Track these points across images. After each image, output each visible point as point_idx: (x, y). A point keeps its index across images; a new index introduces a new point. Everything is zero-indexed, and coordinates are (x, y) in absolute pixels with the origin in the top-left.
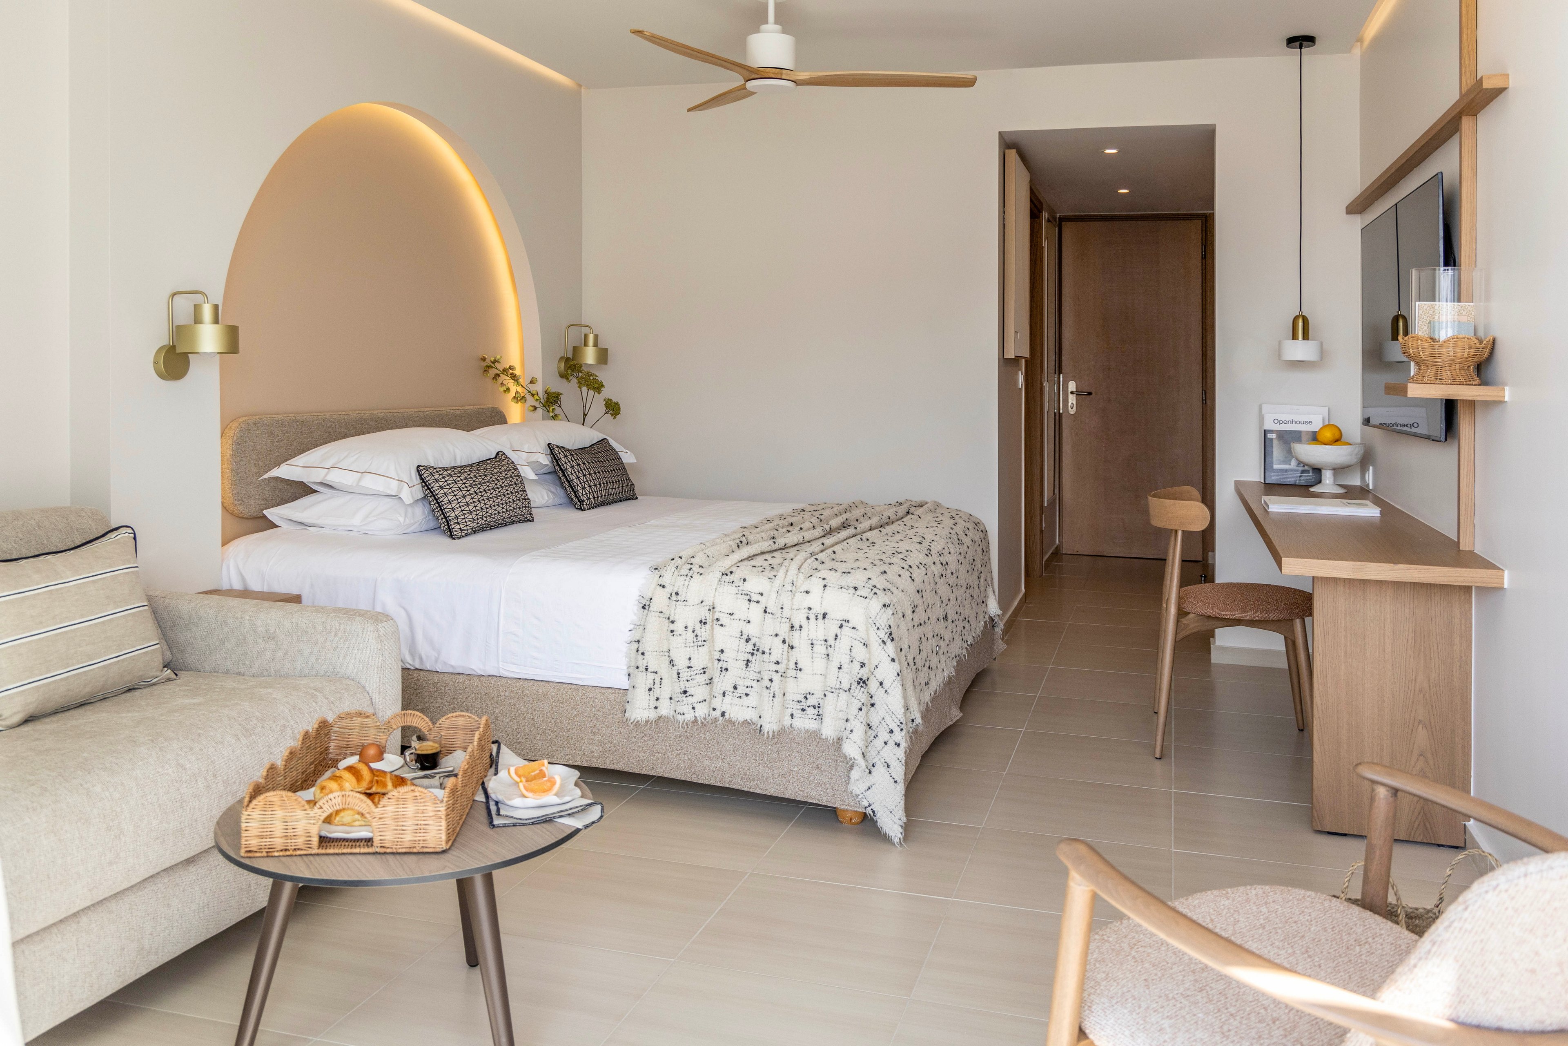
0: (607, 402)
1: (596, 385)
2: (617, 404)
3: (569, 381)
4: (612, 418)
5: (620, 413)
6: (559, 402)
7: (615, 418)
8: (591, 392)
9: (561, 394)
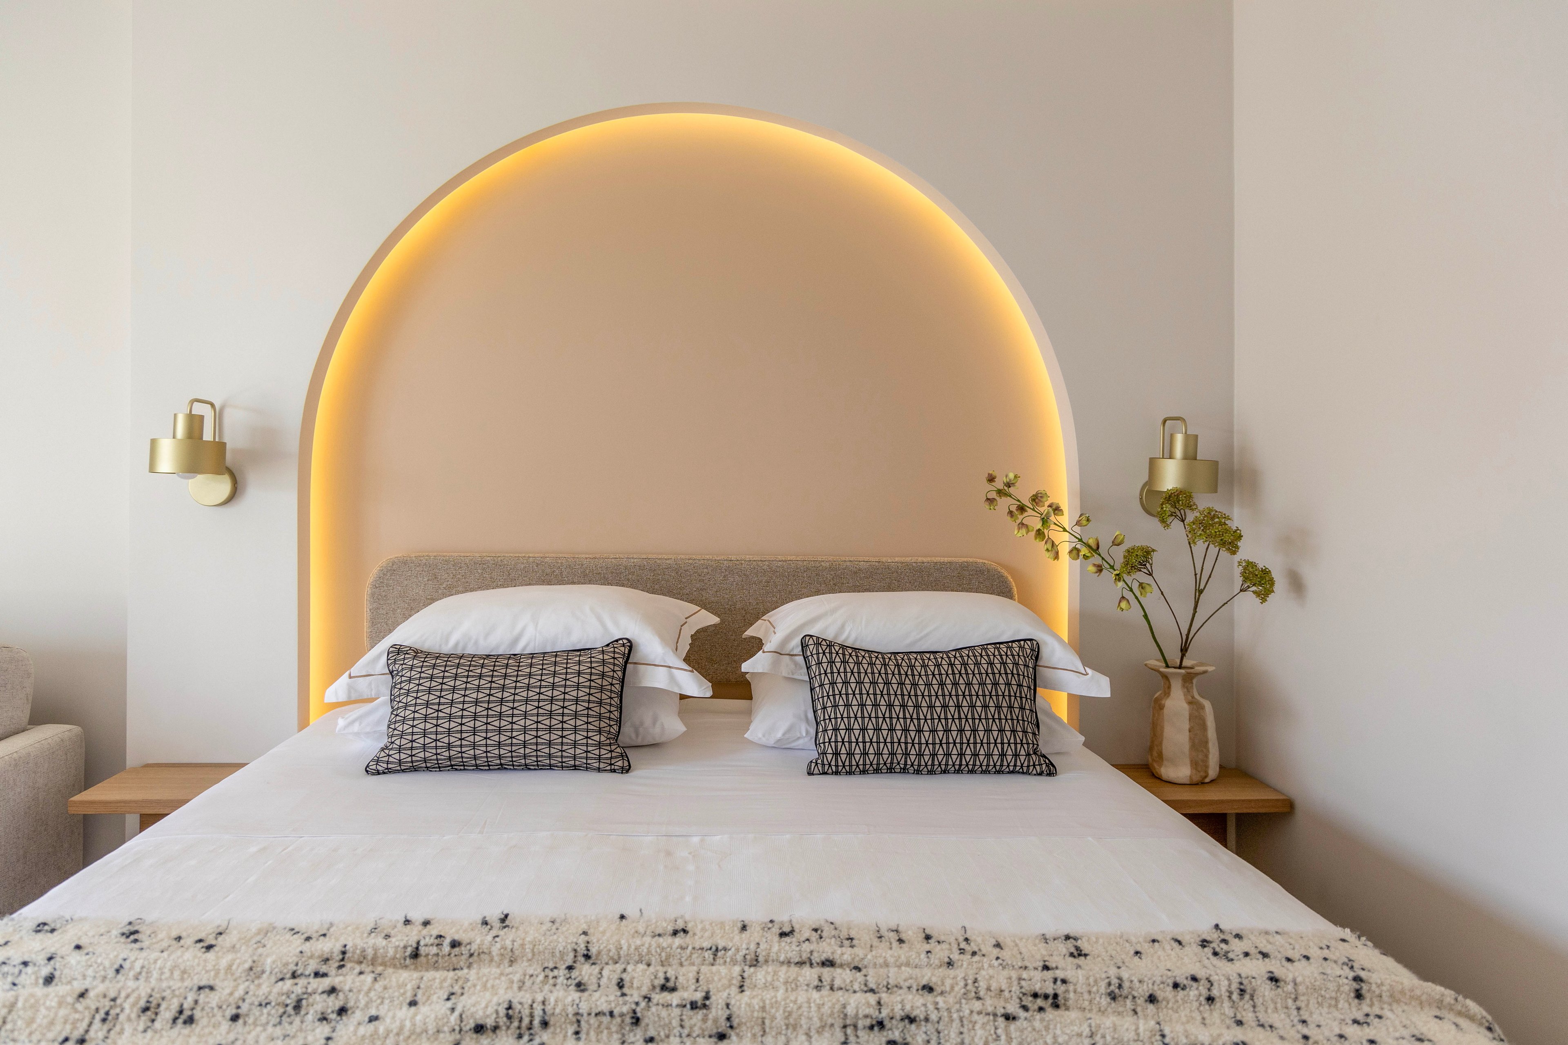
0: (1245, 568)
1: (1227, 538)
2: (1266, 572)
3: (1167, 525)
4: (1258, 600)
5: (1273, 591)
6: (1148, 565)
7: (1264, 600)
8: (1213, 550)
9: (1153, 551)
